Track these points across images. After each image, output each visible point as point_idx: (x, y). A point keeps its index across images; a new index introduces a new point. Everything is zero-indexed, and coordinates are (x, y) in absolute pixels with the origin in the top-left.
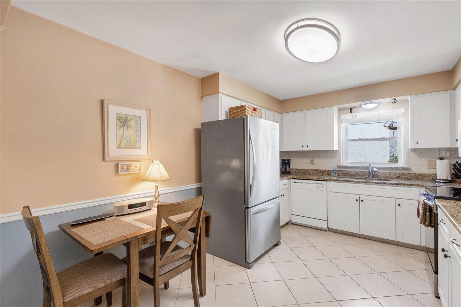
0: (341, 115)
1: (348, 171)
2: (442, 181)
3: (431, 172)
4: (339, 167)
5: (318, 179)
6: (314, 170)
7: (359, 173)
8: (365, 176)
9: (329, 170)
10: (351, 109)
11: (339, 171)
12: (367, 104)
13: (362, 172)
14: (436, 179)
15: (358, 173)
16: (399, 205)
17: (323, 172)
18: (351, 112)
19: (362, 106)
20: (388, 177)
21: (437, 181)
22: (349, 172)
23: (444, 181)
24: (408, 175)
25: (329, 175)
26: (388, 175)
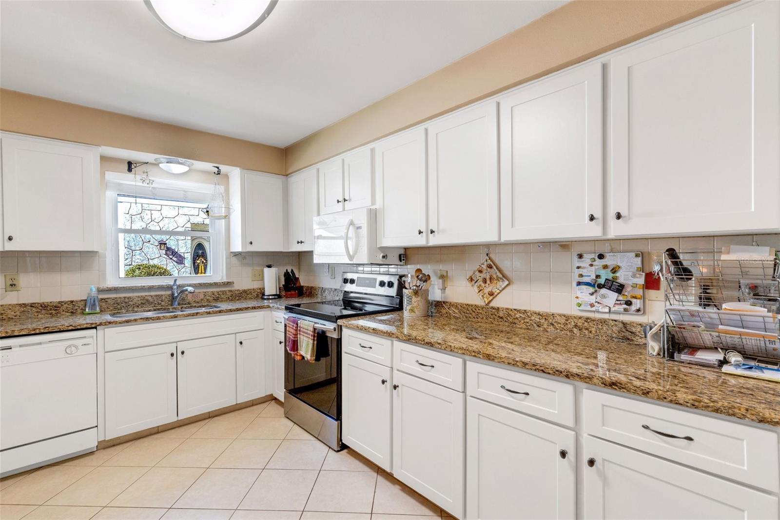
0: (107, 173)
1: (125, 298)
2: (271, 297)
3: (256, 285)
4: (100, 291)
5: (70, 328)
6: (20, 305)
7: (150, 298)
8: (163, 303)
9: (72, 302)
10: (130, 164)
11: (102, 299)
12: (171, 163)
13: (156, 296)
14: (264, 295)
15: (147, 300)
16: (241, 343)
17: (53, 309)
18: (130, 170)
19: (161, 165)
20: (202, 299)
21: (265, 297)
22: (127, 300)
23: (273, 297)
24: (229, 294)
25: (72, 312)
26: (202, 297)
